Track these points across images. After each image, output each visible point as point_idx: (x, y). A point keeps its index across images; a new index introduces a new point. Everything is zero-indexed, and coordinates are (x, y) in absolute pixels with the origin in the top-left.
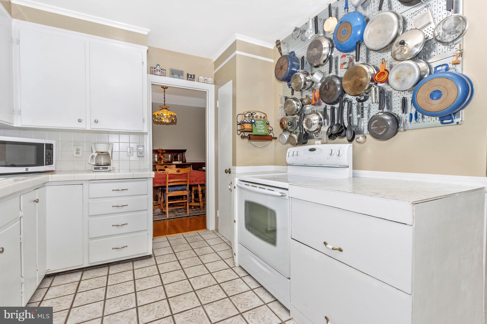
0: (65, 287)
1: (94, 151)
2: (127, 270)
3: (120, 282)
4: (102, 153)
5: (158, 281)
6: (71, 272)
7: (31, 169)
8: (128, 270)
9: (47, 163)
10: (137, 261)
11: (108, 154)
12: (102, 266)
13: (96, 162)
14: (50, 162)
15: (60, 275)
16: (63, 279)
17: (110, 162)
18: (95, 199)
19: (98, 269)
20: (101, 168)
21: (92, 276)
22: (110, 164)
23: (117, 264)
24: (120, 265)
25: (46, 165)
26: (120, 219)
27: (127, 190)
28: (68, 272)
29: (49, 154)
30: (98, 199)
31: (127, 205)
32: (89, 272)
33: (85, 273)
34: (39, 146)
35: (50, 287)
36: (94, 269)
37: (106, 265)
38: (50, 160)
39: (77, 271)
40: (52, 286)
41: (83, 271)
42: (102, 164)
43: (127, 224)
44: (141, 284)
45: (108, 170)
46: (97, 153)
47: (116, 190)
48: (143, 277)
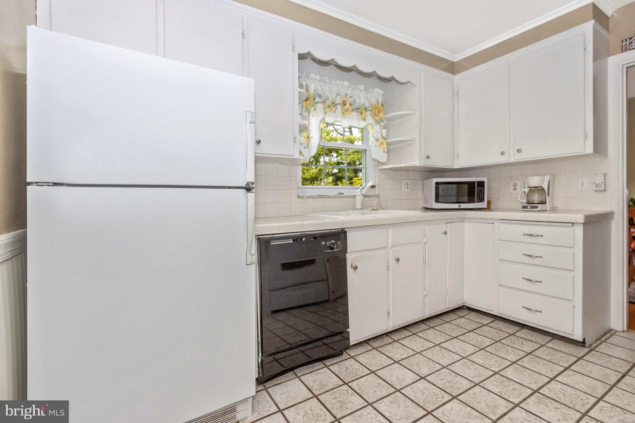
0: (470, 322)
1: (526, 186)
2: (535, 342)
3: (513, 346)
4: (536, 188)
5: (554, 372)
6: (486, 314)
7: (463, 206)
8: (537, 342)
9: (478, 200)
10: (561, 340)
11: (543, 189)
12: (516, 324)
13: (527, 199)
14: (481, 200)
15: (477, 312)
16: (476, 317)
17: (546, 199)
18: (505, 242)
19: (510, 325)
20: (529, 207)
21: (498, 327)
22: (546, 201)
23: (533, 331)
24: (535, 334)
25: (477, 202)
26: (534, 273)
27: (542, 236)
28: (484, 313)
29: (481, 191)
30: (508, 242)
31: (541, 257)
32: (500, 322)
33: (496, 322)
34: (471, 185)
35: (463, 317)
36: (507, 322)
37: (520, 326)
38: (481, 198)
39: (491, 316)
40: (465, 317)
41: (496, 319)
42: (536, 202)
43: (541, 282)
44: (530, 361)
45: (537, 209)
46: (529, 189)
47: (528, 235)
48: (543, 358)
